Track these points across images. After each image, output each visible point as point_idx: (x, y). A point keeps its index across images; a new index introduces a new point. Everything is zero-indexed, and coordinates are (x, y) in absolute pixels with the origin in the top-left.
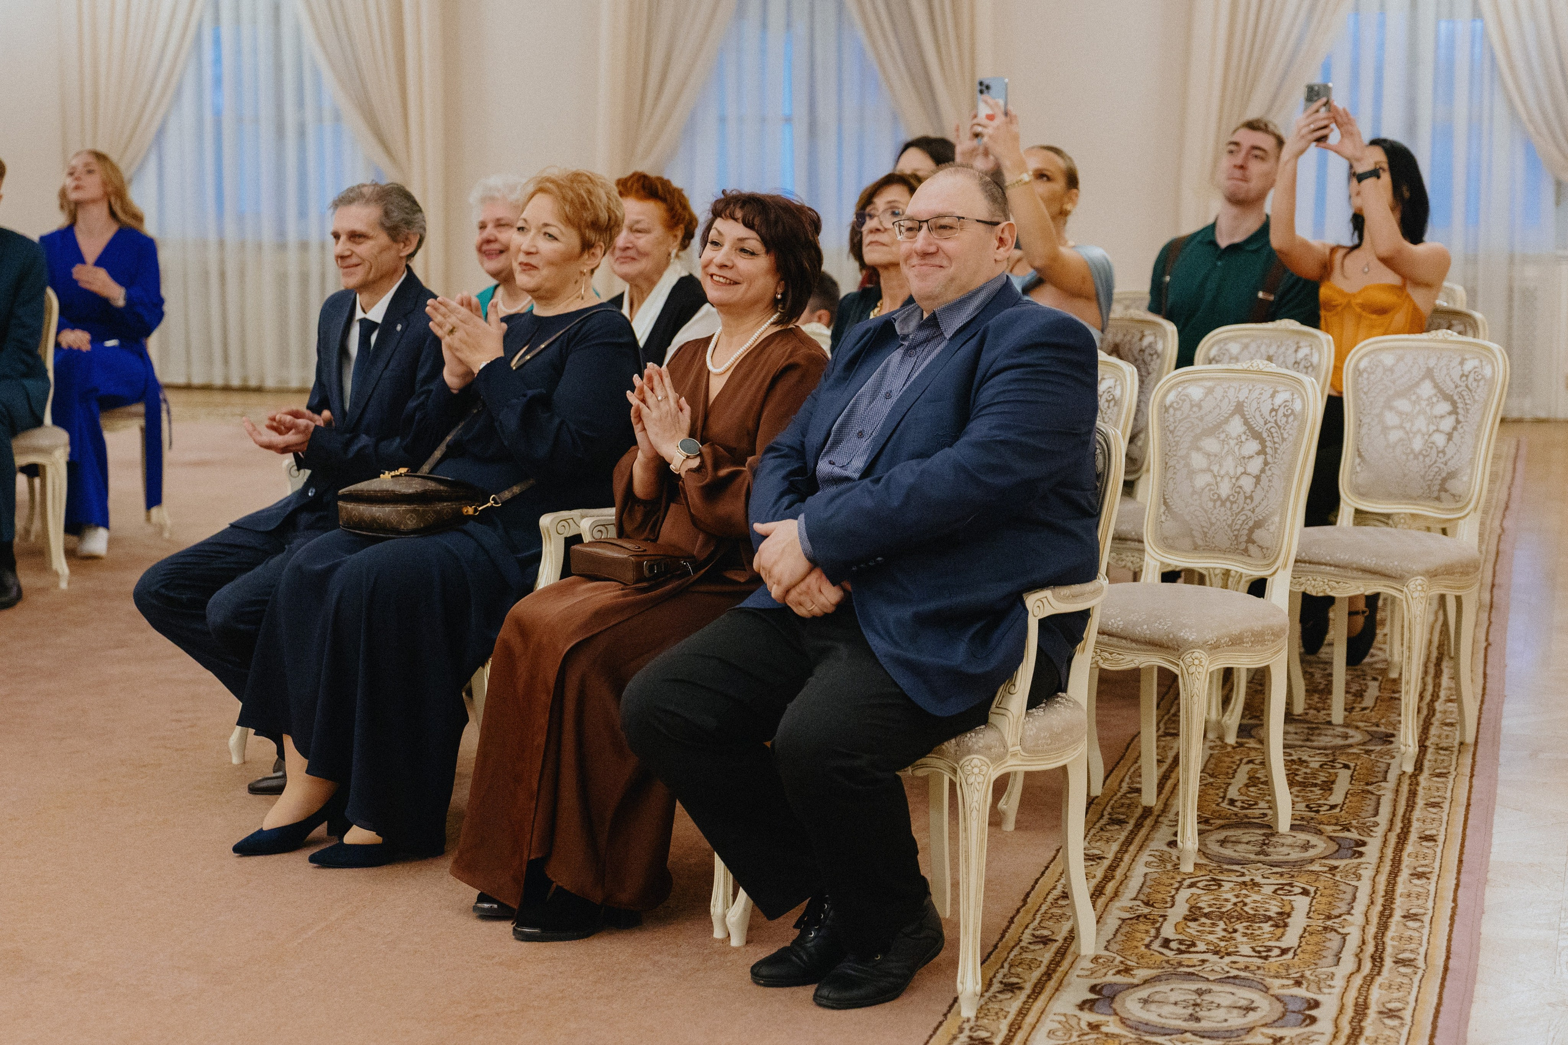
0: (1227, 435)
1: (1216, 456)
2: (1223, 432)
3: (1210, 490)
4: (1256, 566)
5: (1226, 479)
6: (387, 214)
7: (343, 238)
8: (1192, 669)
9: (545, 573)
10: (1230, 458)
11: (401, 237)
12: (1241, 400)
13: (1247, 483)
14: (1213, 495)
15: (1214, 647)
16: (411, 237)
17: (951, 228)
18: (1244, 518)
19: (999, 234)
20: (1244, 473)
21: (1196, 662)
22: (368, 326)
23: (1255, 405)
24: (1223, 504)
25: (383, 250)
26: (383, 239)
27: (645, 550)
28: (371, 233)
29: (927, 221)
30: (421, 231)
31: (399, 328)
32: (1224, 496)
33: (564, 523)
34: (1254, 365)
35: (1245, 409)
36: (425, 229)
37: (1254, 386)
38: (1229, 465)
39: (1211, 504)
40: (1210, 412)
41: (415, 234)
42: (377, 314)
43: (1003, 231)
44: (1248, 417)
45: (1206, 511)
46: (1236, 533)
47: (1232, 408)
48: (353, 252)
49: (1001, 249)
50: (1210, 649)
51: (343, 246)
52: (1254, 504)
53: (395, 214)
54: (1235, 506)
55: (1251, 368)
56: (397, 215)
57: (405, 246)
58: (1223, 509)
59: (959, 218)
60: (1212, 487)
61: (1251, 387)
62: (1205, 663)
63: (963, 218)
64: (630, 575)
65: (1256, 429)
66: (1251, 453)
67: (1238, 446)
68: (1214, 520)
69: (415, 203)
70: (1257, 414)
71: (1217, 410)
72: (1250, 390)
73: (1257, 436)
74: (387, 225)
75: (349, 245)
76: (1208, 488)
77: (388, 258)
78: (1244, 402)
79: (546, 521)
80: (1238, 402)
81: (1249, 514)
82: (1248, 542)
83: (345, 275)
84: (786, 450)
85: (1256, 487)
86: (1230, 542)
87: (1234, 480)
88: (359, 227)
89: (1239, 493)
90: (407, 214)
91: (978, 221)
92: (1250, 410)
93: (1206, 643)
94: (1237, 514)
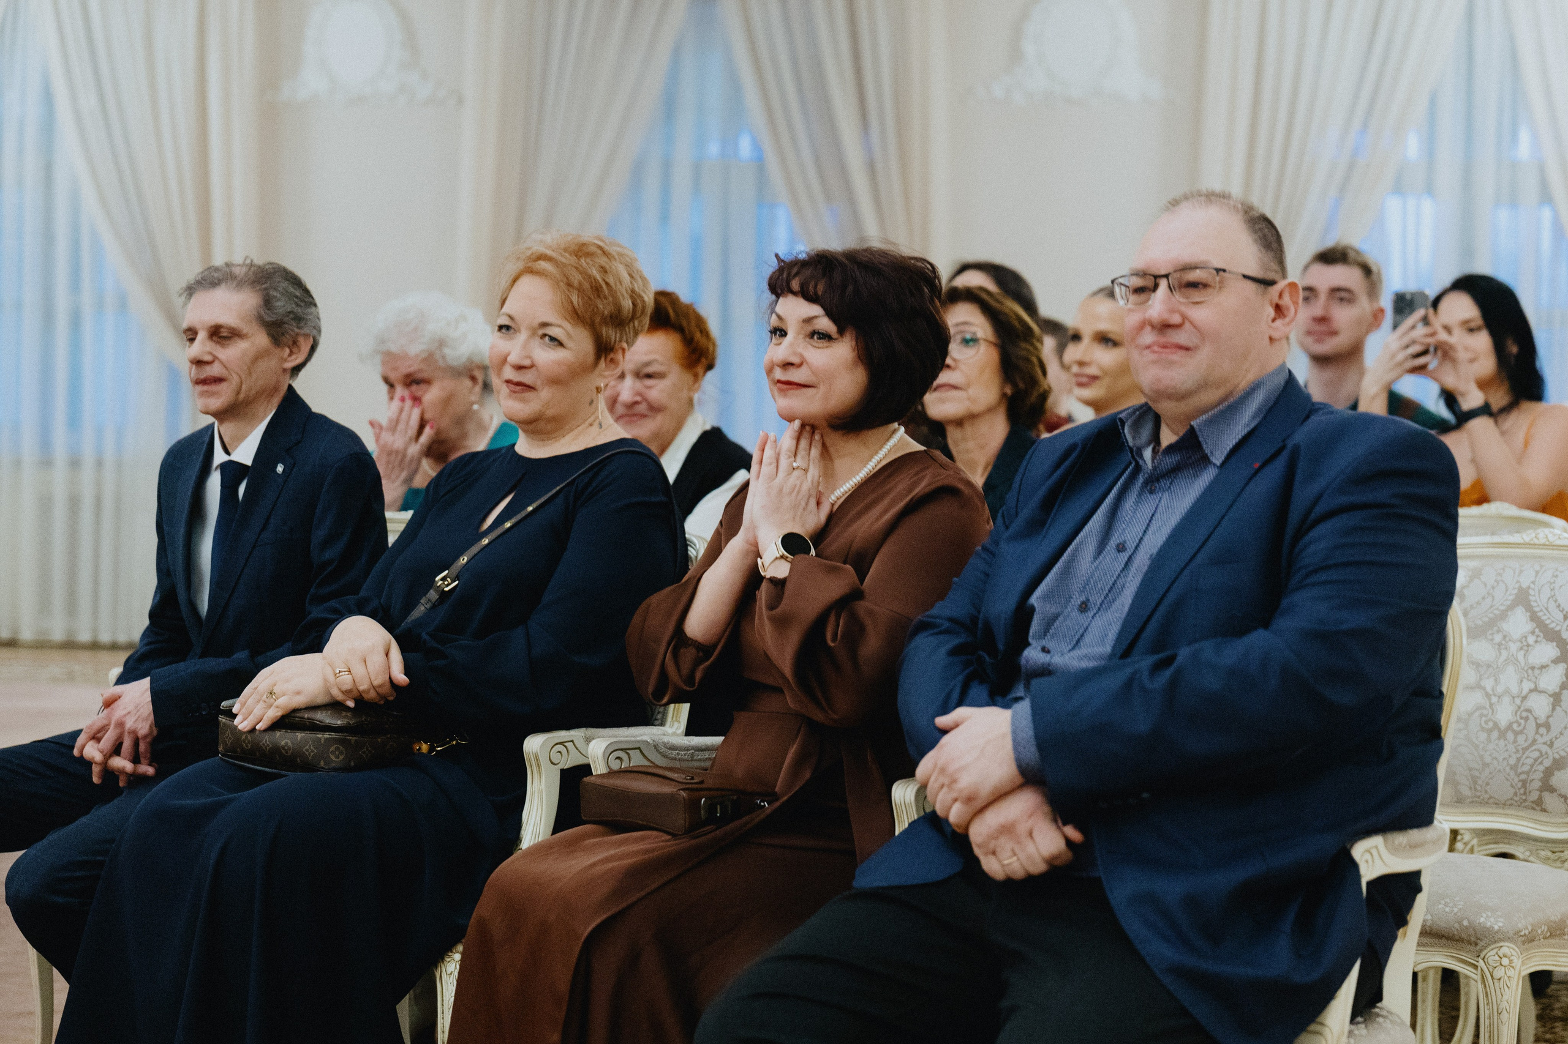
0: (1505, 637)
1: (1489, 666)
2: (1498, 631)
3: (1482, 715)
4: (1556, 825)
5: (1506, 700)
6: (267, 302)
7: (202, 336)
8: (1499, 973)
9: (532, 822)
10: (1511, 669)
11: (287, 339)
12: (1524, 586)
13: (1540, 706)
14: (1486, 722)
15: (1528, 940)
16: (301, 339)
17: (1205, 286)
18: (1536, 754)
19: (1276, 299)
20: (1535, 690)
21: (1505, 961)
22: (233, 472)
23: (1546, 593)
24: (1502, 734)
25: (258, 357)
26: (261, 339)
27: (702, 782)
28: (245, 329)
29: (1166, 276)
30: (315, 332)
31: (280, 469)
32: (1503, 724)
33: (560, 748)
34: (1541, 535)
35: (1531, 598)
36: (319, 331)
37: (1541, 567)
38: (1510, 680)
39: (1483, 736)
40: (1478, 603)
41: (307, 336)
42: (245, 453)
43: (1281, 296)
44: (1537, 609)
45: (1476, 747)
46: (1523, 777)
47: (1512, 597)
48: (215, 358)
49: (1279, 322)
50: (1524, 943)
51: (201, 346)
52: (1552, 735)
53: (279, 304)
54: (1521, 739)
55: (1536, 541)
56: (282, 305)
57: (291, 353)
58: (1502, 743)
59: (1218, 270)
60: (1485, 712)
61: (1537, 567)
62: (1517, 963)
63: (1224, 271)
64: (680, 819)
65: (1552, 626)
66: (1545, 660)
67: (1522, 652)
68: (1488, 759)
69: (307, 291)
70: (1552, 606)
71: (1489, 600)
72: (1537, 573)
73: (1553, 636)
74: (268, 319)
75: (210, 346)
76: (1477, 714)
77: (269, 368)
78: (1529, 587)
79: (534, 744)
80: (1521, 589)
81: (1544, 748)
82: (1542, 790)
83: (202, 394)
84: (947, 624)
85: (1554, 709)
86: (1513, 791)
87: (1518, 701)
88: (228, 318)
89: (1526, 719)
90: (298, 305)
91: (1245, 276)
92: (1540, 600)
93: (1517, 933)
94: (1525, 750)
